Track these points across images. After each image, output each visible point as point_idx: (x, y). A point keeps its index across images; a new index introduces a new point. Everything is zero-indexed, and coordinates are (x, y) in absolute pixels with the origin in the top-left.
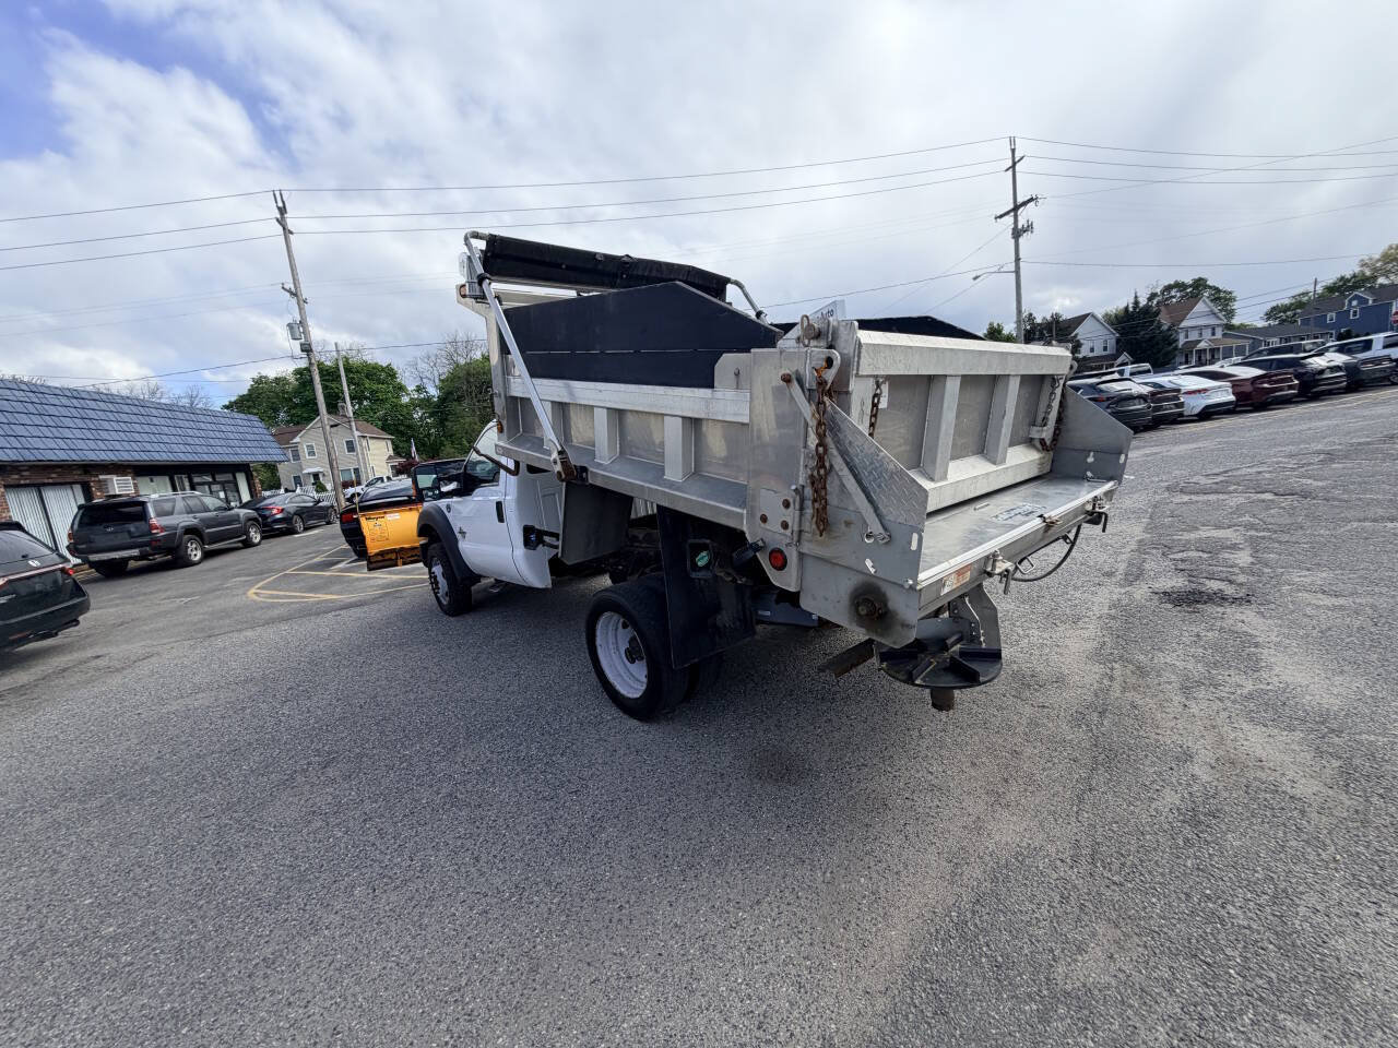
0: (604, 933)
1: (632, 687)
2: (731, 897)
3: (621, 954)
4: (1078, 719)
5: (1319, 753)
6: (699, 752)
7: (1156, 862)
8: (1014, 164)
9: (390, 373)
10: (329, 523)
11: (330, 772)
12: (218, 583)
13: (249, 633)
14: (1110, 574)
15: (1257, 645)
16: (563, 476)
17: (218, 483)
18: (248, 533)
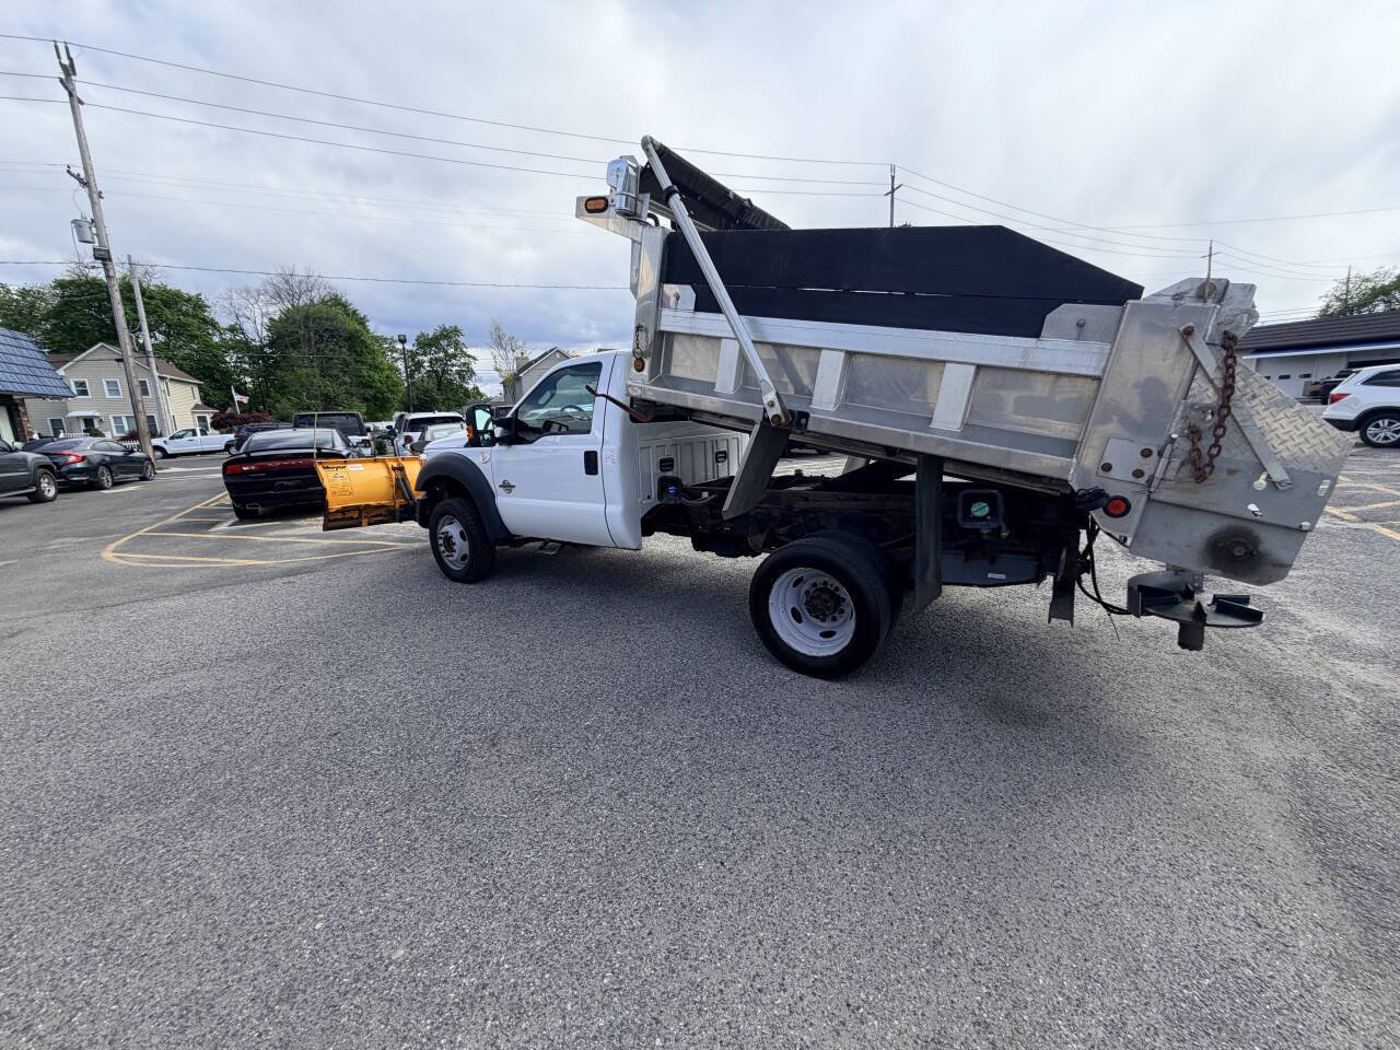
0: (1022, 871)
1: (828, 646)
2: (1103, 825)
3: (1063, 887)
6: (920, 705)
8: (893, 190)
9: (198, 305)
10: (144, 479)
11: (508, 749)
13: (170, 603)
16: (783, 420)
18: (37, 484)
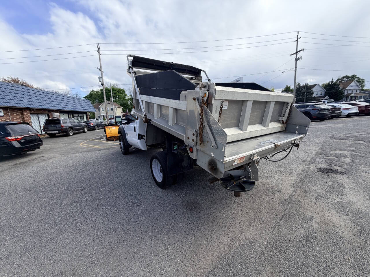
0: (132, 245)
1: (160, 179)
2: (168, 241)
3: (135, 252)
4: (282, 203)
5: (354, 224)
6: (173, 199)
7: (291, 251)
8: (298, 39)
9: (123, 91)
11: (82, 192)
12: (74, 141)
13: (77, 154)
14: (304, 161)
15: (344, 188)
16: (145, 121)
17: (79, 116)
18: (84, 129)
